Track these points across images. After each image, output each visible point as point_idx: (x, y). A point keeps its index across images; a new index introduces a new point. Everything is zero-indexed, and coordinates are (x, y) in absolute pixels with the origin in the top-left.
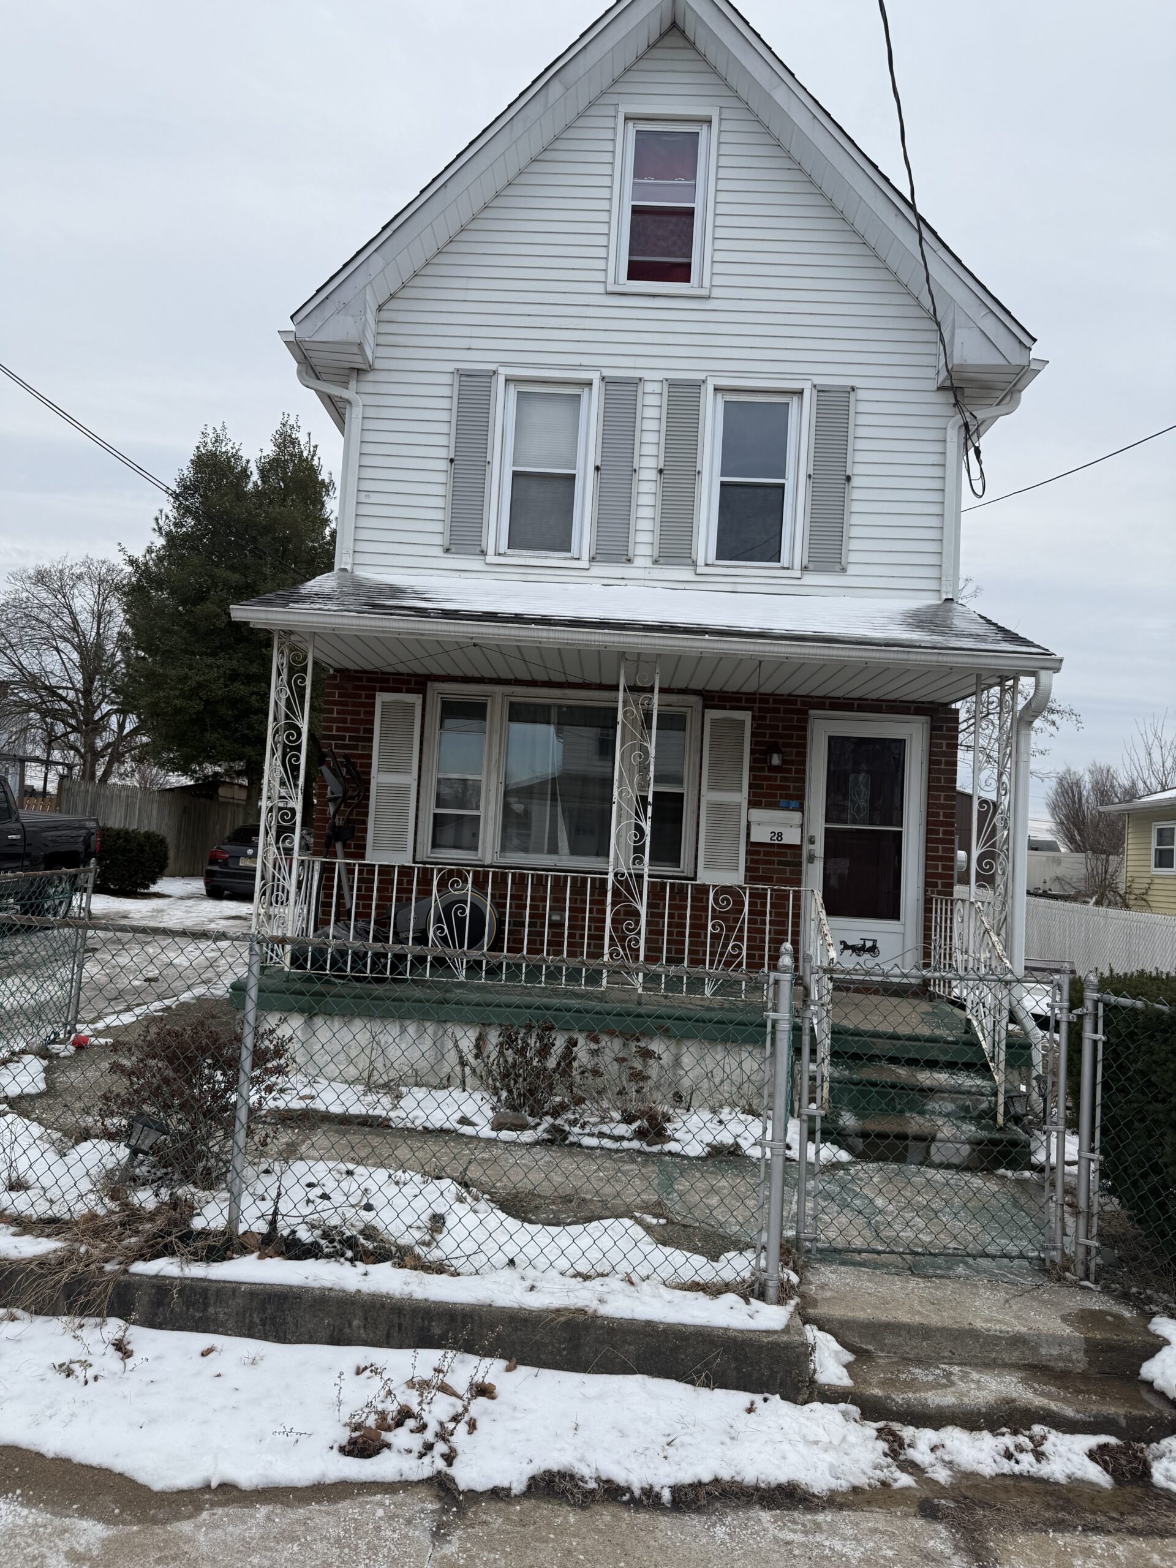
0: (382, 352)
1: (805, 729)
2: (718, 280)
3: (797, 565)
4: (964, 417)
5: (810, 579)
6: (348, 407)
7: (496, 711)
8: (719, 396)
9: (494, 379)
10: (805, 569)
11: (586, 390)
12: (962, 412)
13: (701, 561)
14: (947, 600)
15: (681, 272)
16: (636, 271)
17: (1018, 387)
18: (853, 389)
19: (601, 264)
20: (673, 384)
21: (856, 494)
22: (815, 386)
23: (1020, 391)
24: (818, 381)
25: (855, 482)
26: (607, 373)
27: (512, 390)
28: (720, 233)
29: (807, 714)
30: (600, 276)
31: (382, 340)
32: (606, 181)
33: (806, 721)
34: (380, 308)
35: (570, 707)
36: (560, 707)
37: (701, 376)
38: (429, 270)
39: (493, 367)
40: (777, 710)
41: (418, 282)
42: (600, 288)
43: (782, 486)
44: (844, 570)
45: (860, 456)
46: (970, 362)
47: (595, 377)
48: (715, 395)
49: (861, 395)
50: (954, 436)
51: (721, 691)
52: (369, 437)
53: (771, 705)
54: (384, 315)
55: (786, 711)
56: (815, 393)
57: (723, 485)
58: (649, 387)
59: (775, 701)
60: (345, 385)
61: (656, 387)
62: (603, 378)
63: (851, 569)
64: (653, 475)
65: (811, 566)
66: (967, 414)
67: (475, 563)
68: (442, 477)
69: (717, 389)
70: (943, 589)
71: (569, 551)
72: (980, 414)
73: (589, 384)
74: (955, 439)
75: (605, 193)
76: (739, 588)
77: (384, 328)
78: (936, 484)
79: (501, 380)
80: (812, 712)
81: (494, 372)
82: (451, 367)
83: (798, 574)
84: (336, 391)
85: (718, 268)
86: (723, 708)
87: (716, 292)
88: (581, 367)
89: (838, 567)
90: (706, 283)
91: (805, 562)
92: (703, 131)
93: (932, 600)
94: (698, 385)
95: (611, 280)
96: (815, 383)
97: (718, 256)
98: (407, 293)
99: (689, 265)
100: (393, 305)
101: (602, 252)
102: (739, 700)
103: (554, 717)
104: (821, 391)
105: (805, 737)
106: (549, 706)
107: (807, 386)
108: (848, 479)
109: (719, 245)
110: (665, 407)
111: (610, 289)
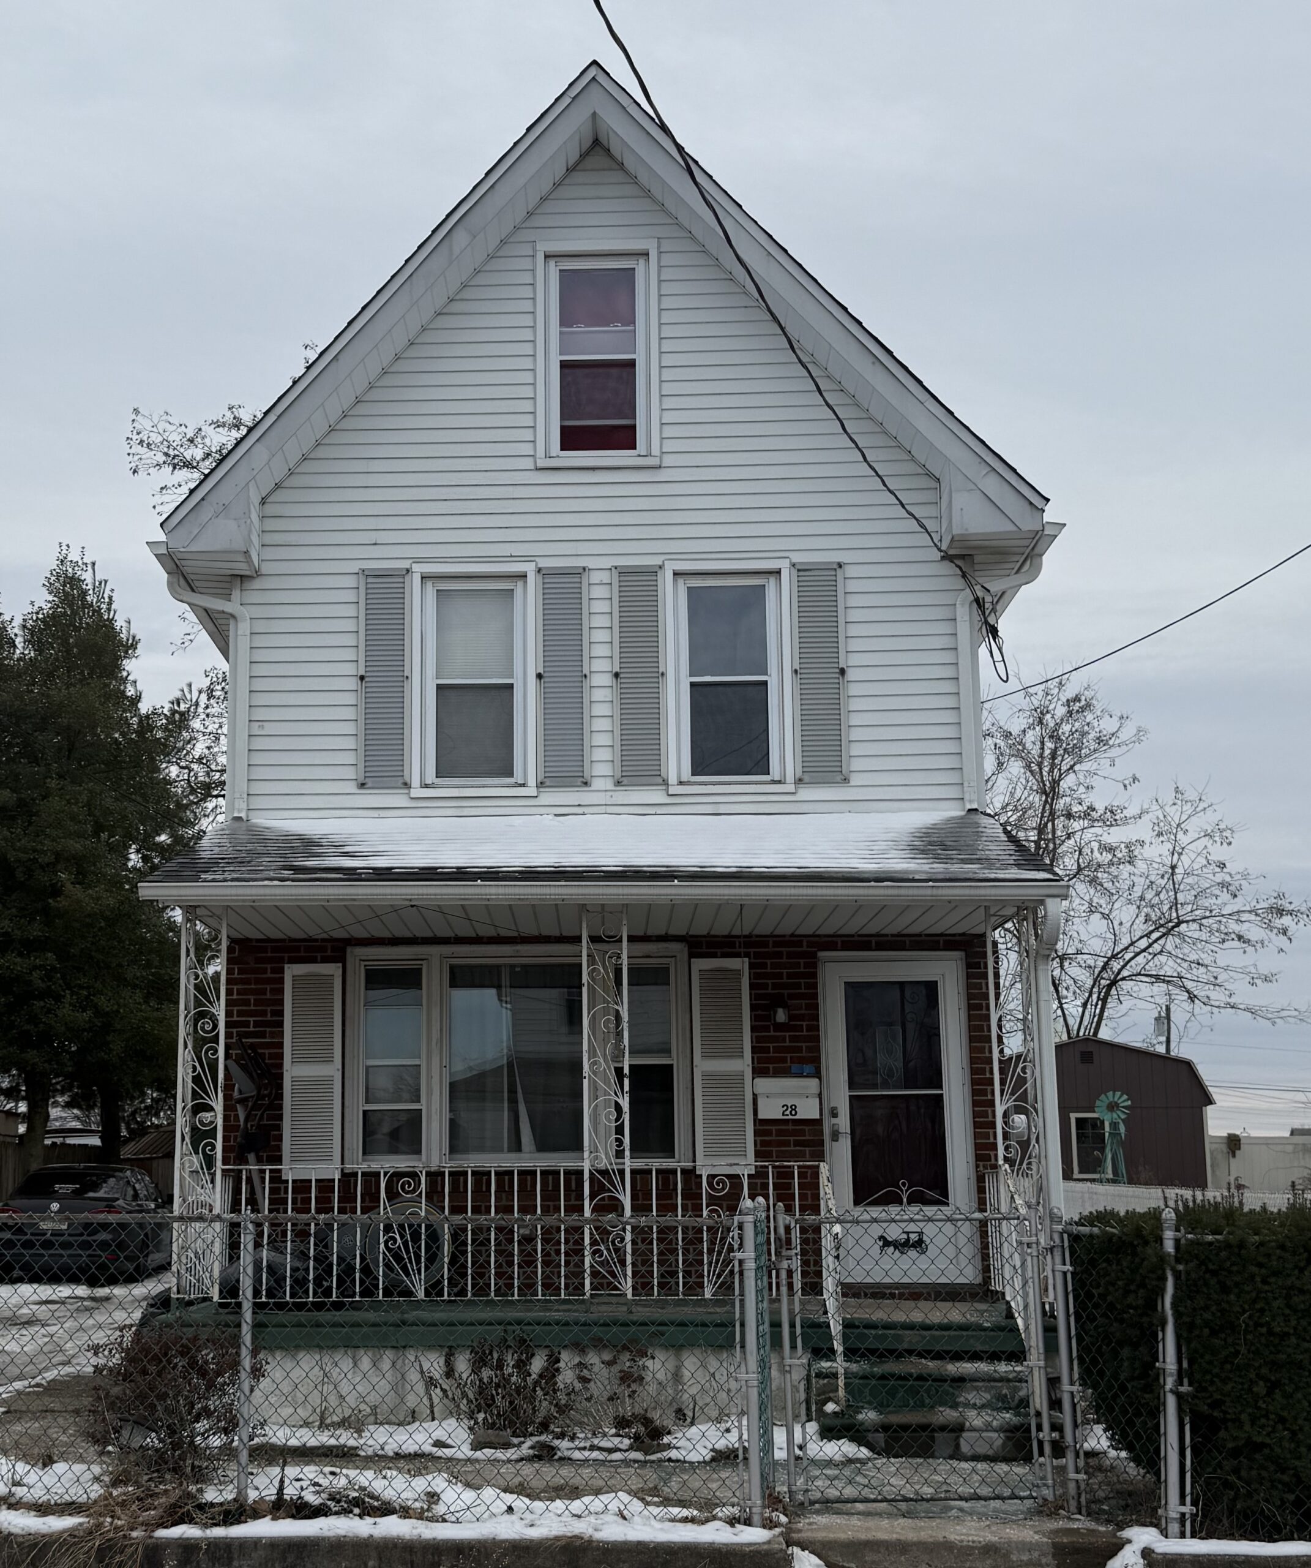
0: (269, 553)
1: (814, 975)
2: (668, 446)
3: (790, 777)
4: (973, 592)
5: (806, 793)
6: (232, 622)
7: (434, 978)
8: (681, 581)
9: (408, 578)
10: (799, 781)
11: (520, 584)
12: (970, 586)
13: (673, 779)
14: (970, 810)
15: (624, 437)
16: (571, 439)
17: (1037, 551)
18: (840, 565)
19: (528, 435)
20: (624, 572)
21: (854, 689)
22: (794, 565)
23: (1041, 555)
24: (797, 558)
25: (851, 675)
26: (544, 563)
27: (430, 587)
28: (667, 389)
29: (814, 955)
30: (527, 449)
31: (268, 539)
32: (527, 335)
33: (814, 965)
34: (263, 502)
35: (524, 966)
36: (512, 966)
37: (656, 561)
38: (321, 452)
39: (405, 564)
40: (779, 955)
41: (307, 466)
42: (528, 463)
43: (765, 683)
44: (846, 780)
45: (854, 645)
46: (972, 531)
47: (529, 568)
48: (675, 581)
49: (850, 571)
50: (964, 614)
51: (708, 935)
52: (259, 656)
53: (771, 949)
54: (269, 509)
55: (790, 955)
56: (795, 573)
57: (692, 685)
58: (596, 577)
59: (776, 944)
60: (228, 597)
61: (605, 577)
62: (539, 570)
63: (855, 780)
64: (606, 680)
65: (806, 778)
66: (978, 588)
67: (397, 799)
68: (350, 699)
69: (676, 574)
70: (967, 797)
71: (511, 774)
72: (995, 586)
73: (524, 576)
74: (967, 618)
75: (527, 349)
76: (722, 809)
77: (270, 524)
78: (949, 672)
79: (417, 579)
80: (822, 954)
81: (408, 571)
82: (355, 567)
83: (791, 788)
84: (216, 604)
85: (668, 431)
86: (714, 956)
87: (668, 460)
88: (511, 558)
89: (839, 778)
90: (656, 451)
91: (799, 774)
92: (640, 268)
93: (954, 811)
94: (654, 572)
95: (541, 452)
96: (794, 561)
97: (668, 417)
98: (295, 481)
99: (634, 427)
100: (280, 496)
101: (528, 420)
102: (732, 945)
103: (505, 980)
104: (800, 570)
105: (815, 986)
106: (498, 967)
107: (784, 565)
108: (842, 672)
109: (668, 403)
110: (616, 600)
111: (540, 464)
